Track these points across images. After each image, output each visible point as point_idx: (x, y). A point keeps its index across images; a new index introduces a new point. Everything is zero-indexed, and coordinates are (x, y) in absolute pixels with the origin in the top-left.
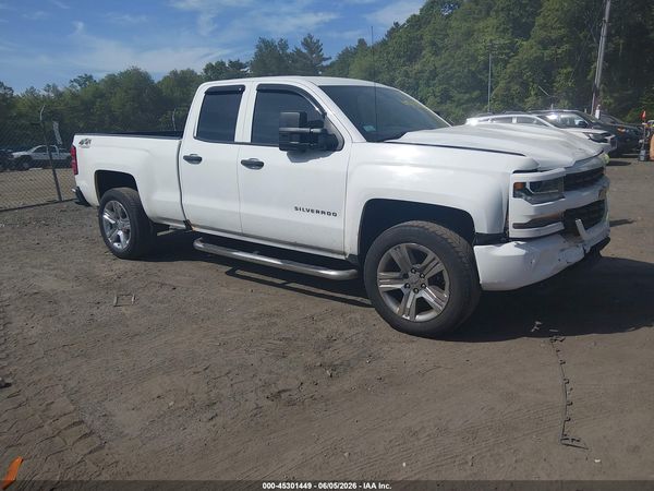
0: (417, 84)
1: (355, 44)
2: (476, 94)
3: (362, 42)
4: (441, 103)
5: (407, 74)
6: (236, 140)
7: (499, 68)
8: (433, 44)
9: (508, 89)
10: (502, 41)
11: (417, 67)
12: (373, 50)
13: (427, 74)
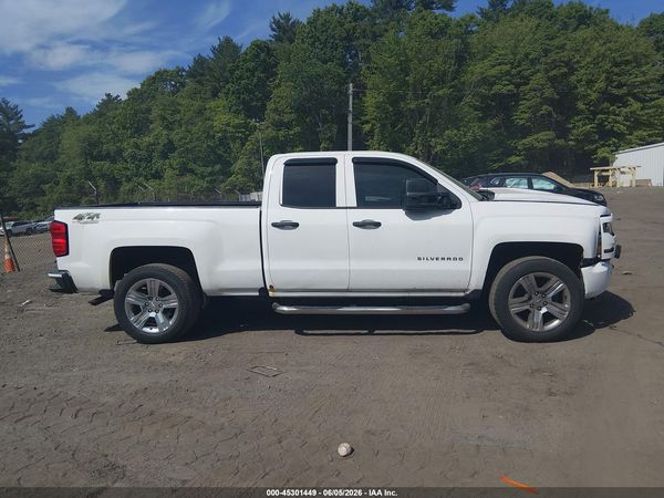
0: (150, 156)
1: (62, 112)
2: (218, 167)
3: (70, 111)
4: (182, 175)
5: (137, 146)
6: (337, 205)
7: (237, 145)
8: (164, 118)
9: (250, 164)
10: (237, 121)
11: (147, 140)
12: (88, 120)
13: (160, 148)
